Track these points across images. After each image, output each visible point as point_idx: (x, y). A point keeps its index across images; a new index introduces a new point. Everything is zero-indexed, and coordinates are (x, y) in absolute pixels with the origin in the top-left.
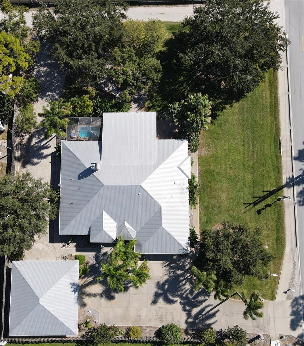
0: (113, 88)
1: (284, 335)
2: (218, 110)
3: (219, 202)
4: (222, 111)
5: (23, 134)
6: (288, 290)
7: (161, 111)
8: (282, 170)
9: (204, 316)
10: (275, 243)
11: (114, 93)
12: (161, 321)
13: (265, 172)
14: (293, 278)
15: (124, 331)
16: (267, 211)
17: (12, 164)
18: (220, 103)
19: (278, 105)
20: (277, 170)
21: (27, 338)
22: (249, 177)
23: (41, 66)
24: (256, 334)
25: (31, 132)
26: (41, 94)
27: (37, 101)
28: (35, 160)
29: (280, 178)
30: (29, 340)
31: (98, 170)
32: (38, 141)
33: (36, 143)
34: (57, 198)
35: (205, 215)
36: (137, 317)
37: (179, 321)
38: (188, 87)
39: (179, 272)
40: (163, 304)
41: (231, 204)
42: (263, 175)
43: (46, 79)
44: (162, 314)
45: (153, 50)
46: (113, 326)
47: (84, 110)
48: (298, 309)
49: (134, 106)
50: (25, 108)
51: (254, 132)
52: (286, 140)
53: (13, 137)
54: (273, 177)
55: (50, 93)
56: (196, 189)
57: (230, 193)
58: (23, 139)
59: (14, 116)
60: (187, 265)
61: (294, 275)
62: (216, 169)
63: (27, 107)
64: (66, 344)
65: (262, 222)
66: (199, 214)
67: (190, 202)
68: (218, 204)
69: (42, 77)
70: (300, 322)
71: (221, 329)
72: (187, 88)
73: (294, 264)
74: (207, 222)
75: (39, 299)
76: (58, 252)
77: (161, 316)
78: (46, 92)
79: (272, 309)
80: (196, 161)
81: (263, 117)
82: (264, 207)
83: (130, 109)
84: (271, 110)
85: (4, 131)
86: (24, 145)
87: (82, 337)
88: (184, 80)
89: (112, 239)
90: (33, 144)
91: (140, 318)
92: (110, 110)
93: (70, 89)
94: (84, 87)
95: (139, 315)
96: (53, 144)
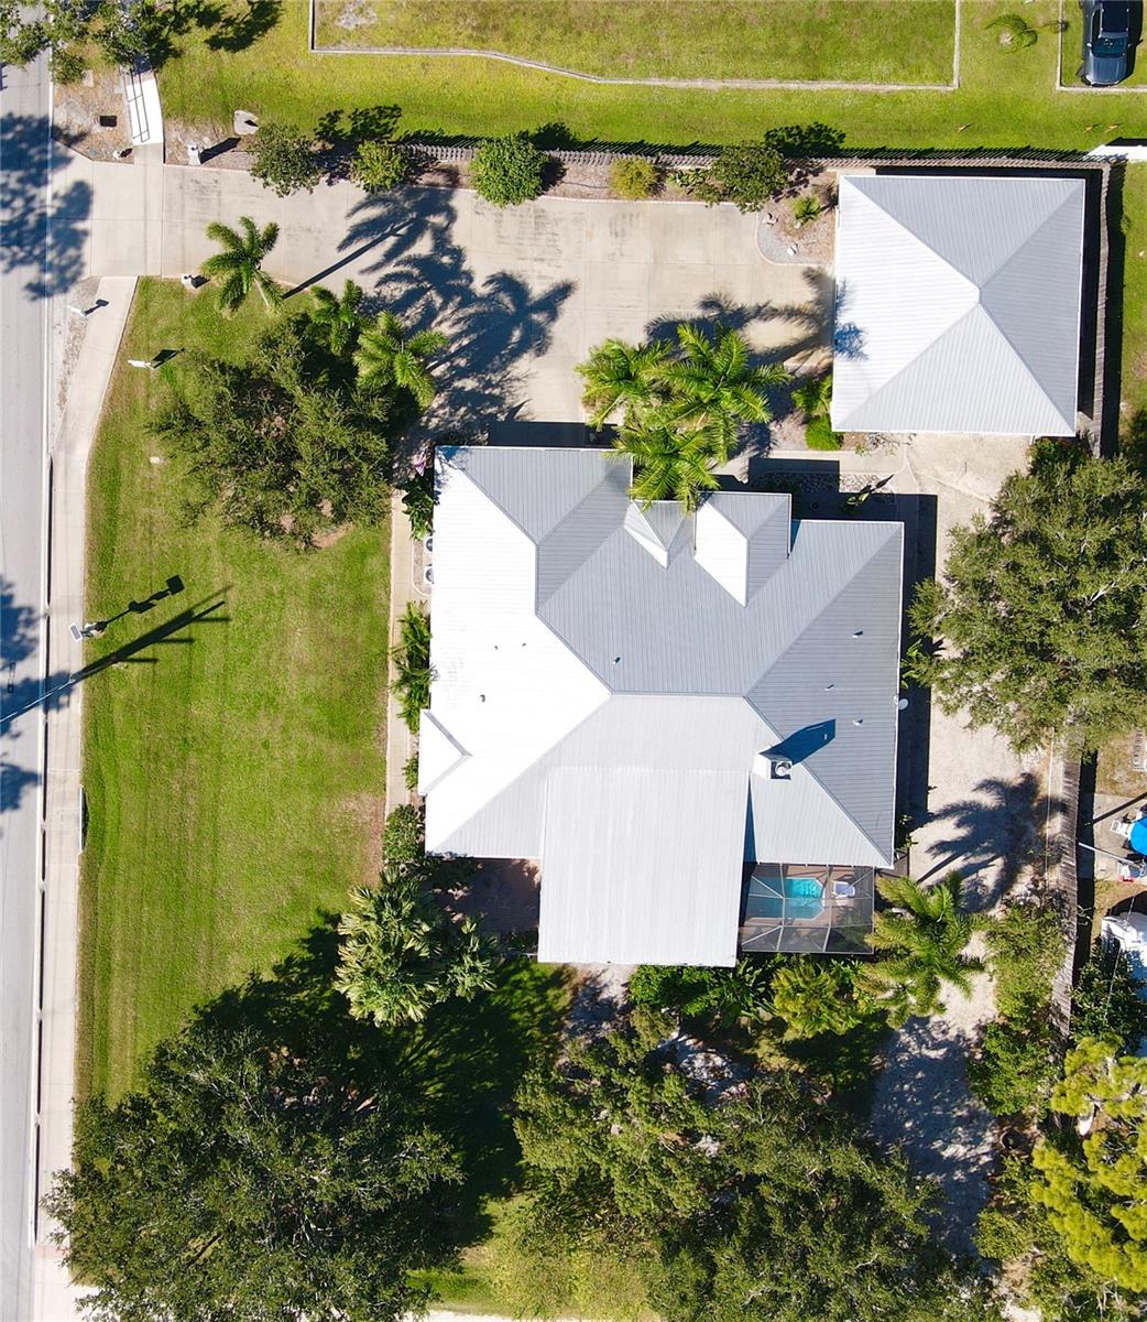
0: (691, 1063)
1: (116, 161)
2: (302, 964)
3: (316, 623)
4: (289, 960)
5: (1035, 899)
6: (91, 310)
7: (512, 967)
8: (85, 732)
9: (389, 229)
10: (125, 473)
11: (690, 1042)
12: (540, 215)
13: (145, 727)
14: (73, 353)
15: (670, 184)
16: (146, 587)
17: (1077, 789)
18: (295, 988)
19: (83, 970)
20: (102, 732)
21: (1017, 168)
22: (204, 710)
23: (965, 1164)
24: (213, 166)
25: (1004, 907)
26: (966, 1054)
27: (982, 1028)
28: (988, 800)
29: (91, 705)
30: (1011, 160)
31: (762, 753)
32: (977, 872)
33: (985, 865)
34: (910, 657)
35: (370, 579)
36: (623, 230)
37: (478, 213)
38: (411, 1055)
39: (469, 384)
40: (530, 273)
41: (274, 614)
42: (153, 715)
43: (947, 1109)
44: (536, 239)
45: (536, 1203)
46: (711, 204)
47: (807, 979)
48: (61, 253)
49: (614, 992)
50: (1030, 1000)
51: (175, 875)
52: (61, 843)
53: (1076, 889)
54: (118, 707)
55: (933, 1054)
56: (405, 672)
57: (275, 656)
58: (1035, 882)
59: (1071, 968)
60: (442, 406)
61: (70, 361)
62: (323, 743)
63: (1020, 1004)
64: (877, 145)
65: (165, 549)
66: (389, 583)
67: (429, 629)
68: (322, 617)
69: (960, 1121)
70: (59, 209)
71: (330, 183)
72: (413, 1052)
73: (63, 399)
74: (364, 555)
75: (981, 302)
76: (902, 463)
77: (540, 231)
78: (946, 1058)
79: (149, 248)
80: (394, 778)
81: (138, 931)
82: (155, 601)
83: (633, 977)
84: (107, 954)
85: (1108, 915)
86: (1030, 860)
87: (821, 169)
88: (425, 1083)
89: (713, 504)
90: (995, 862)
91: (613, 226)
92: (706, 976)
93: (855, 1065)
94: (801, 1071)
95: (617, 235)
96: (921, 861)
